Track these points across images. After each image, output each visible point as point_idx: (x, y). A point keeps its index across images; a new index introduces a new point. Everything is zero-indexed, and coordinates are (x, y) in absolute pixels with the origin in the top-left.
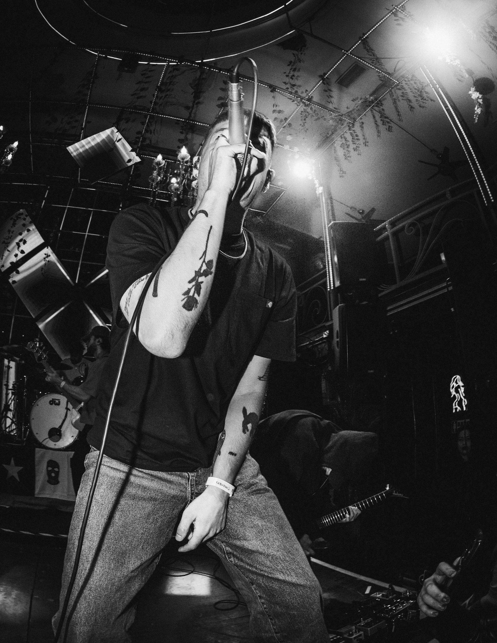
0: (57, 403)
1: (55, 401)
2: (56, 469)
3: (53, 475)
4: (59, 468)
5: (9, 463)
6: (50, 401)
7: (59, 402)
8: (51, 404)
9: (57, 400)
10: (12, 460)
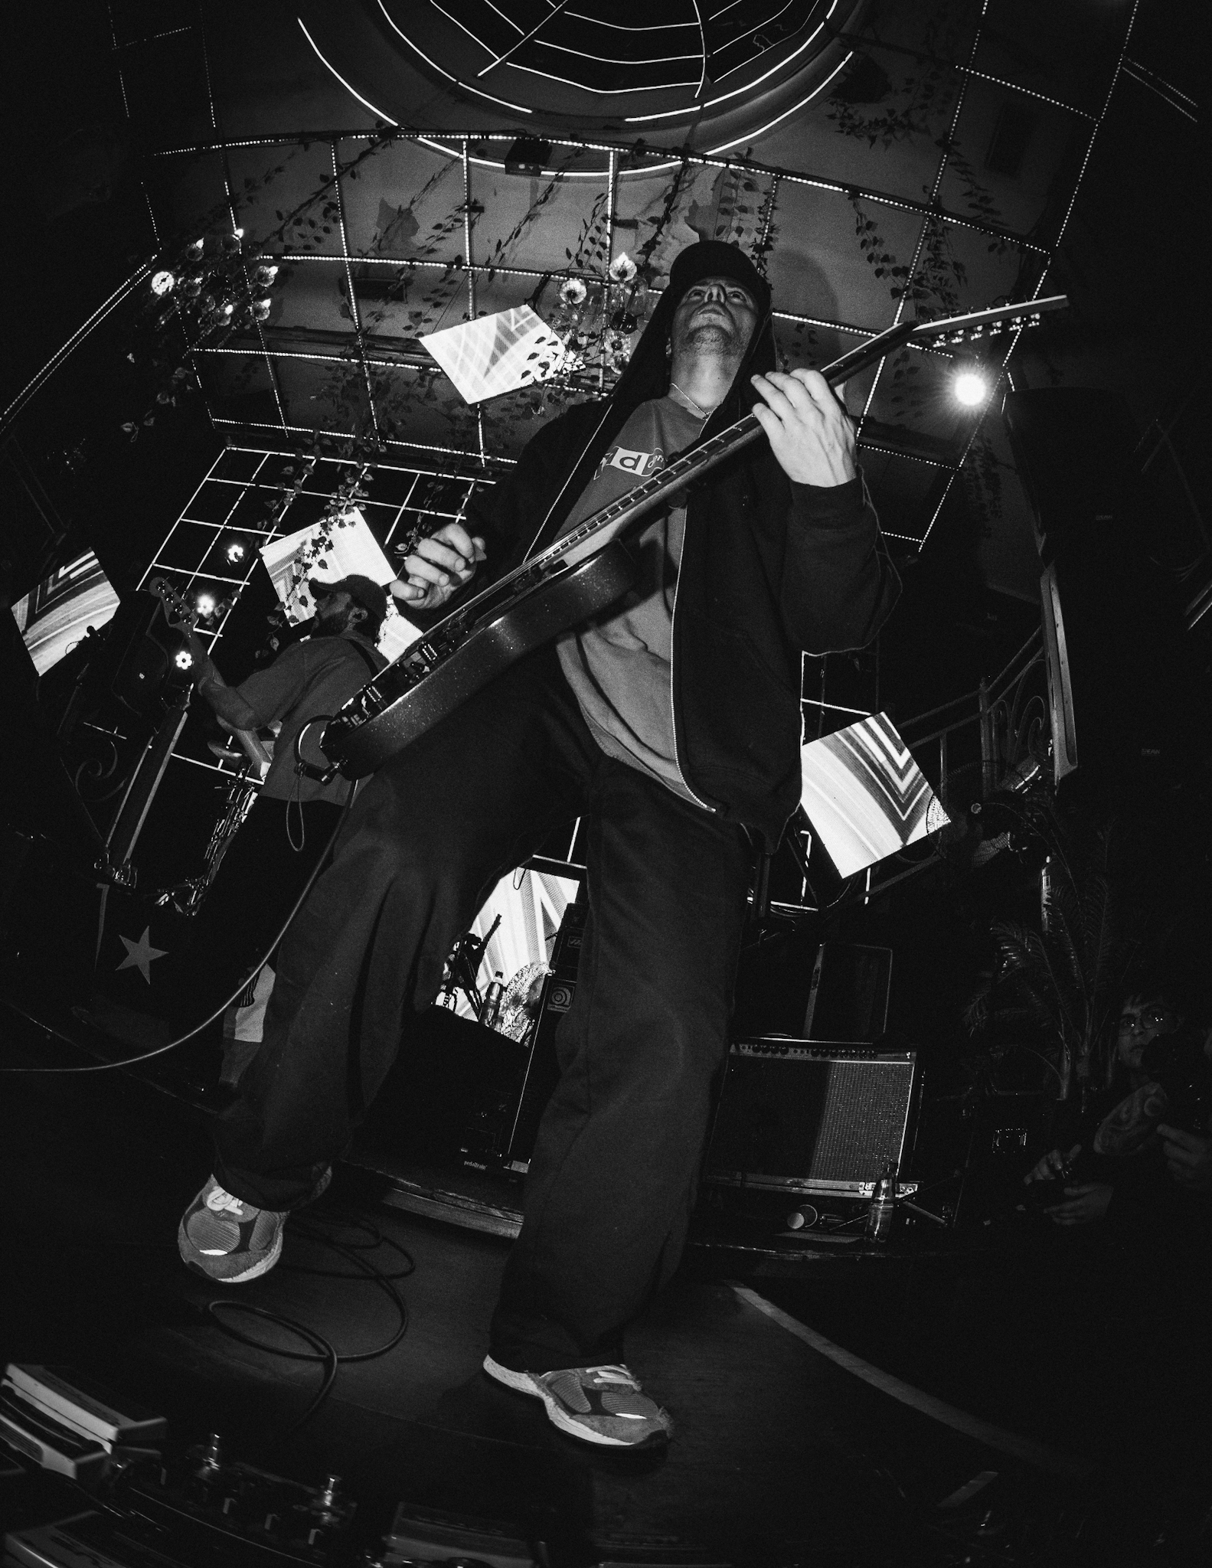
5: (136, 938)
10: (147, 929)
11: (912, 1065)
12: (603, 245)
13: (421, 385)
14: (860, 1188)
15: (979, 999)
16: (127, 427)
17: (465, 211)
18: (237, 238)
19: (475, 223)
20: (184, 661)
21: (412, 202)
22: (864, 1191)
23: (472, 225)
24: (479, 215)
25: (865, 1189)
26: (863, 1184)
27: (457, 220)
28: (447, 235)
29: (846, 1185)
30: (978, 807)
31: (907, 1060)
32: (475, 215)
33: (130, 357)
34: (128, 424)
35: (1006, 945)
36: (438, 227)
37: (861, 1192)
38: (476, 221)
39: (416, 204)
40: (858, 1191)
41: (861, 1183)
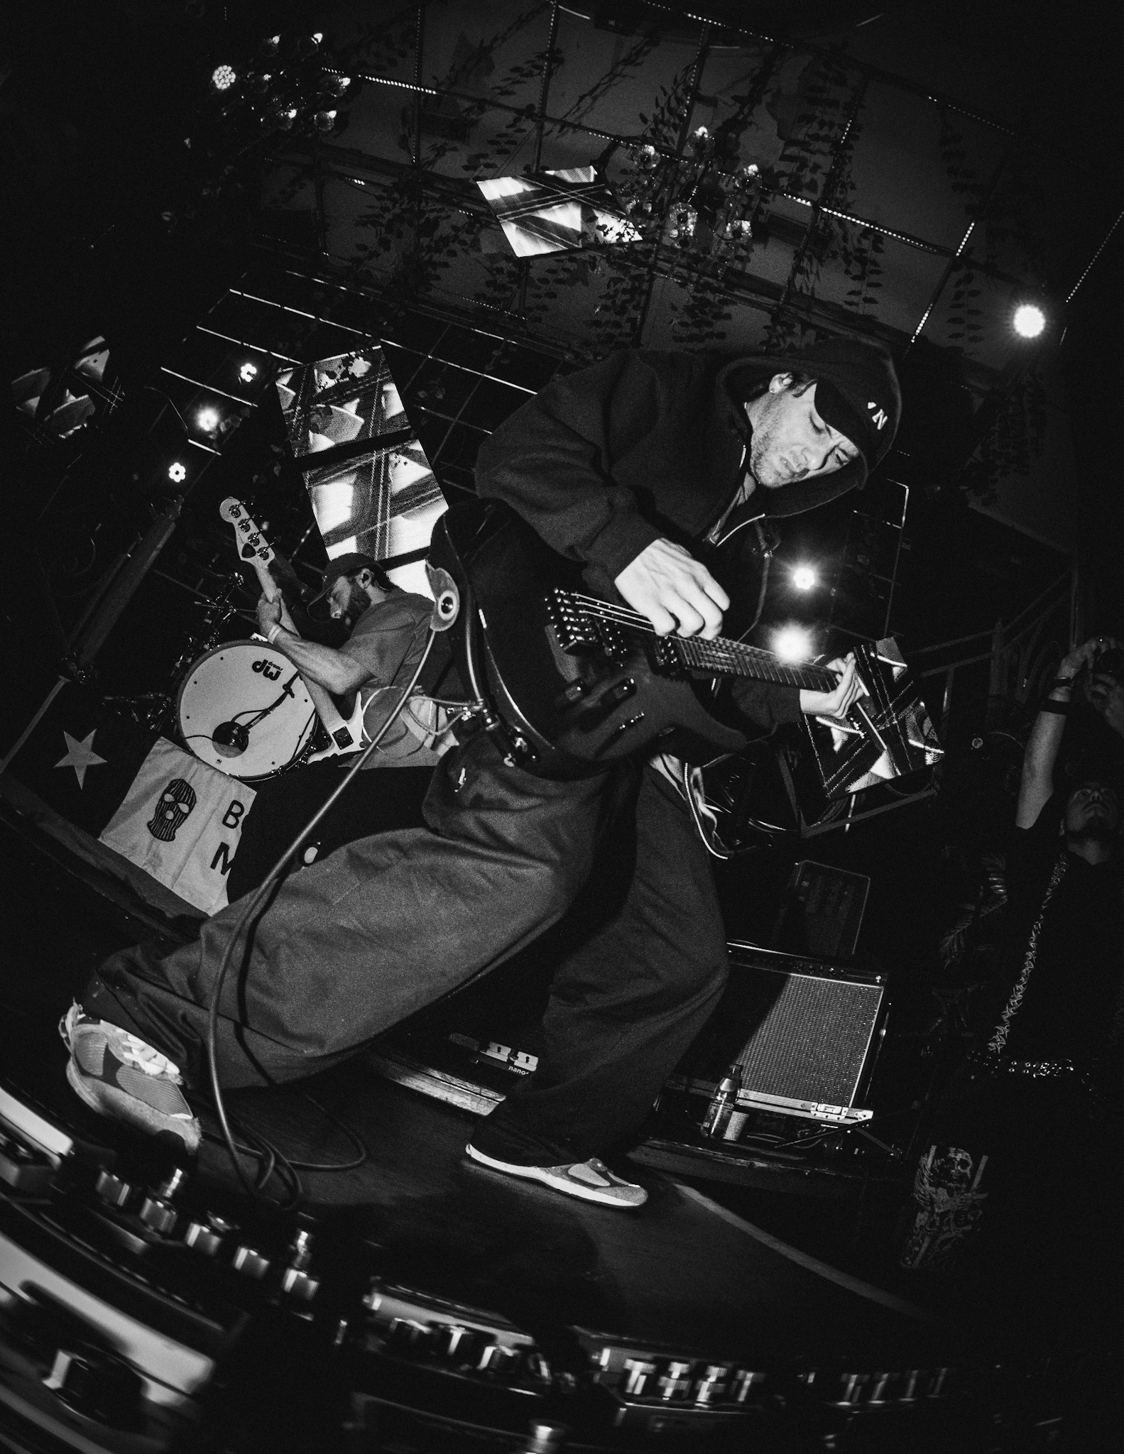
0: (272, 673)
1: (268, 668)
2: (184, 808)
3: (170, 815)
4: (191, 810)
5: (80, 738)
6: (257, 663)
7: (278, 674)
8: (257, 670)
9: (275, 666)
10: (93, 733)
11: (880, 990)
12: (681, 117)
13: (469, 232)
14: (812, 1109)
15: (959, 931)
16: (166, 216)
17: (547, 59)
18: (316, 42)
19: (553, 74)
20: (177, 473)
21: (495, 39)
22: (816, 1112)
23: (550, 74)
24: (558, 66)
25: (817, 1110)
26: (816, 1104)
27: (537, 67)
28: (525, 79)
29: (798, 1103)
30: (979, 741)
31: (876, 984)
32: (554, 65)
33: (187, 141)
34: (169, 213)
35: (995, 877)
36: (516, 70)
37: (813, 1113)
38: (554, 72)
39: (499, 42)
40: (809, 1111)
41: (813, 1104)
